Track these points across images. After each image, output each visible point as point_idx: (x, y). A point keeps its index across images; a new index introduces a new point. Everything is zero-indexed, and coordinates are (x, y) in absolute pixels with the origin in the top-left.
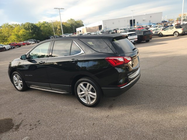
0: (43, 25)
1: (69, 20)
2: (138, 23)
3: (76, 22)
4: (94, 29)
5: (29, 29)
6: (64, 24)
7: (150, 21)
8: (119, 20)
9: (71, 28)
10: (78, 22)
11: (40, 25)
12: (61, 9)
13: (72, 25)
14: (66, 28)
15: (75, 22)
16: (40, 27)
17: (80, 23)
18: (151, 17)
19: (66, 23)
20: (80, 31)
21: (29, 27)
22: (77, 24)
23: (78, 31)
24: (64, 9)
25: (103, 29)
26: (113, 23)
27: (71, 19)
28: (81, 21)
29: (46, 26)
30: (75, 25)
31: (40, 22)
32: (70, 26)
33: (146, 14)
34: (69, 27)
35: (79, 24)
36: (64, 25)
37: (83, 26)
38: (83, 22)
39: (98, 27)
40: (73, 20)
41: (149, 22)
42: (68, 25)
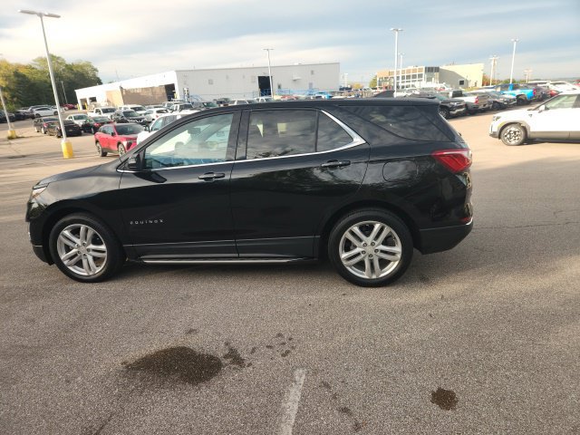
1: (42, 60)
2: (279, 87)
3: (70, 68)
4: (150, 94)
6: (22, 71)
7: (311, 84)
8: (227, 73)
10: (78, 66)
14: (34, 85)
15: (67, 65)
17: (87, 73)
18: (312, 72)
19: (30, 68)
20: (93, 100)
22: (76, 74)
23: (84, 101)
25: (178, 96)
26: (211, 82)
28: (89, 65)
30: (69, 77)
33: (300, 65)
34: (45, 82)
35: (82, 74)
36: (24, 76)
37: (99, 82)
38: (96, 70)
39: (163, 91)
40: (58, 58)
41: (308, 88)
42: (39, 75)
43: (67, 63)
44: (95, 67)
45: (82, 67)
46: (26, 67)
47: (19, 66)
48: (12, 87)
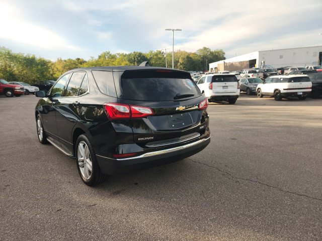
0: (156, 55)
1: (201, 50)
3: (212, 53)
4: (240, 65)
5: (135, 61)
6: (191, 56)
9: (201, 62)
10: (216, 52)
11: (151, 55)
12: (177, 30)
13: (205, 57)
14: (194, 62)
16: (151, 58)
17: (220, 55)
19: (195, 54)
20: (216, 68)
21: (135, 58)
22: (214, 56)
23: (212, 69)
24: (181, 30)
25: (257, 66)
26: (281, 57)
27: (205, 48)
28: (221, 51)
29: (160, 59)
30: (210, 58)
31: (152, 52)
32: (201, 60)
34: (199, 60)
35: (217, 56)
36: (191, 58)
37: (224, 59)
38: (224, 53)
39: (248, 63)
40: (208, 49)
42: (197, 57)
43: (211, 51)
44: (224, 52)
45: (218, 52)
46: (193, 54)
47: (191, 53)
48: (185, 63)
